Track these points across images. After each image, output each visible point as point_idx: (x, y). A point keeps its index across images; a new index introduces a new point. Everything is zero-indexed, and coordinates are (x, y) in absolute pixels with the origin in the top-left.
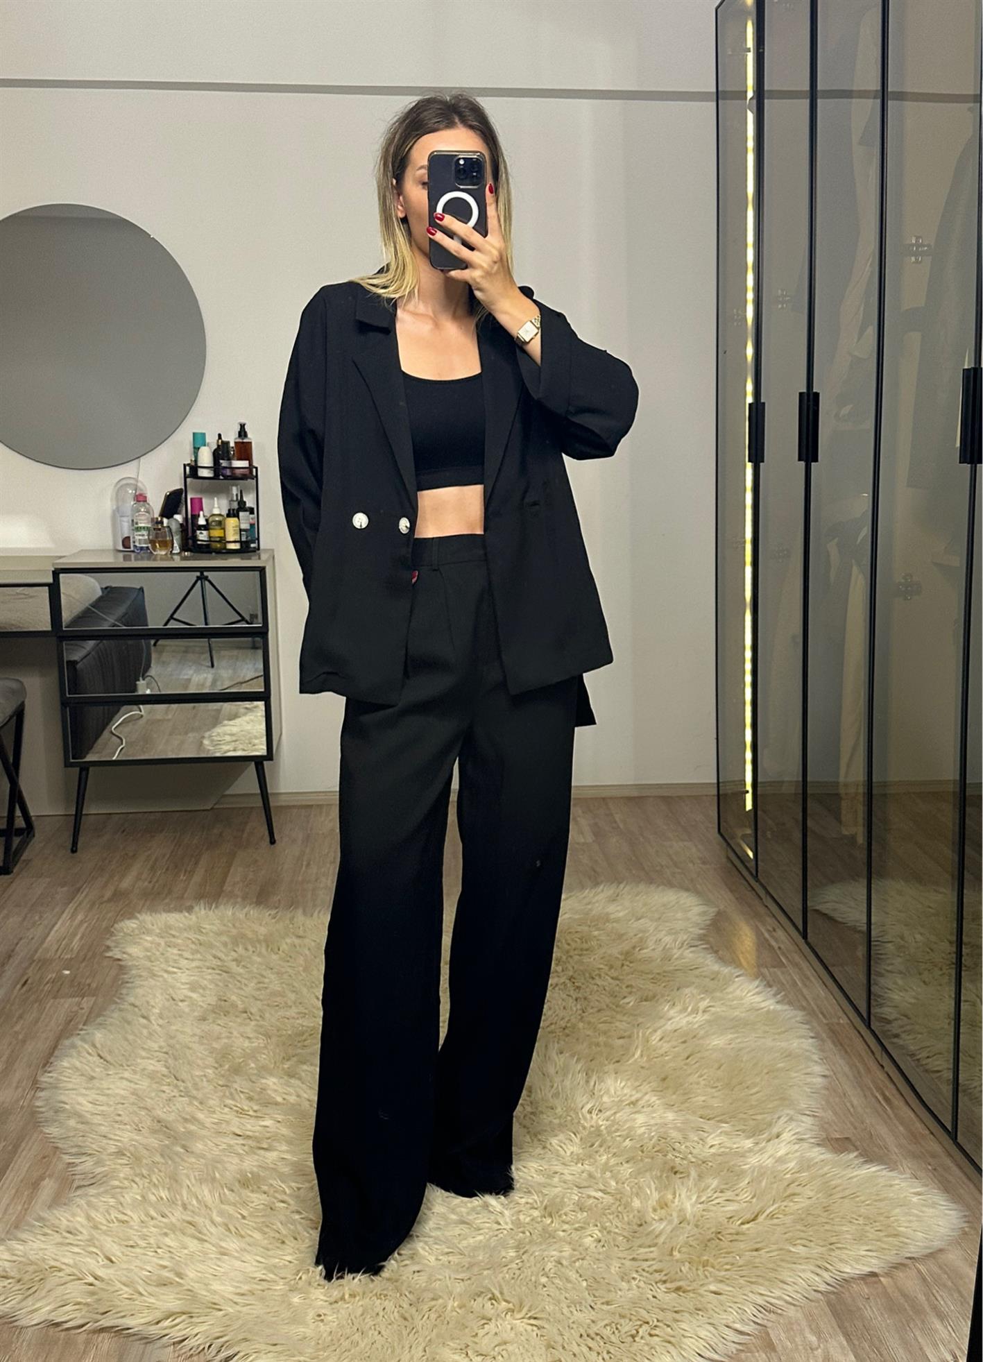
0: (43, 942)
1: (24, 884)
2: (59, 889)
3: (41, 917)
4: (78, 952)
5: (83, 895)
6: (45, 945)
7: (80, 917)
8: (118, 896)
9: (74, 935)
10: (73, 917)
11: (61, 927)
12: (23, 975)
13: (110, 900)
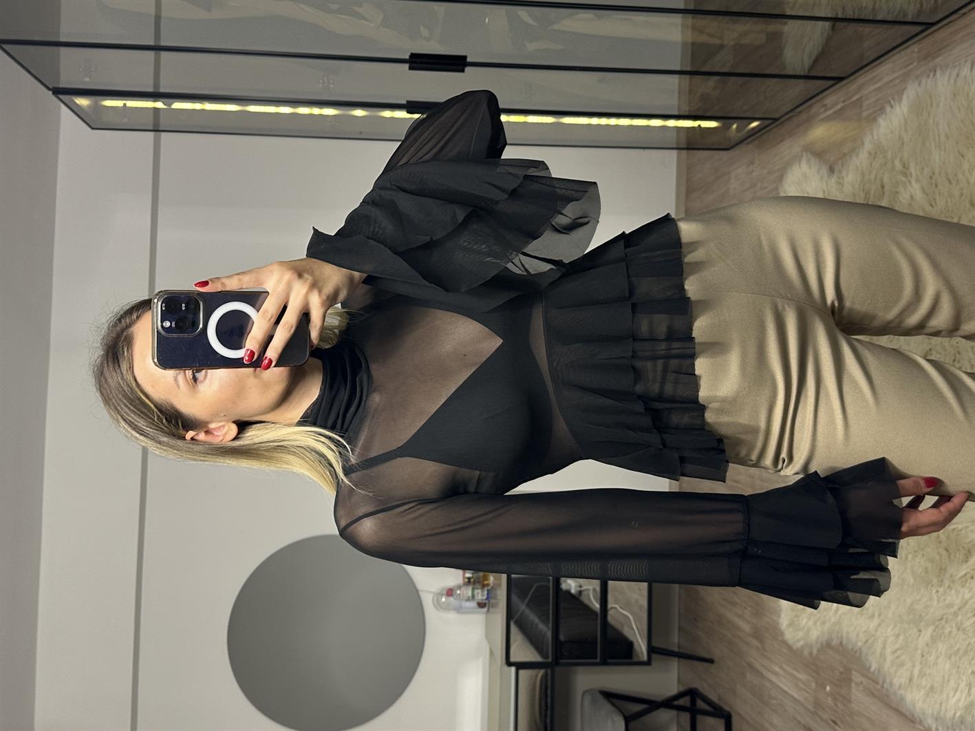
0: (799, 702)
1: (741, 706)
2: (748, 678)
3: (774, 698)
4: (812, 676)
5: (755, 662)
6: (802, 700)
7: (777, 669)
8: (757, 634)
9: (795, 677)
10: (776, 674)
11: (785, 684)
12: (828, 724)
13: (761, 642)
